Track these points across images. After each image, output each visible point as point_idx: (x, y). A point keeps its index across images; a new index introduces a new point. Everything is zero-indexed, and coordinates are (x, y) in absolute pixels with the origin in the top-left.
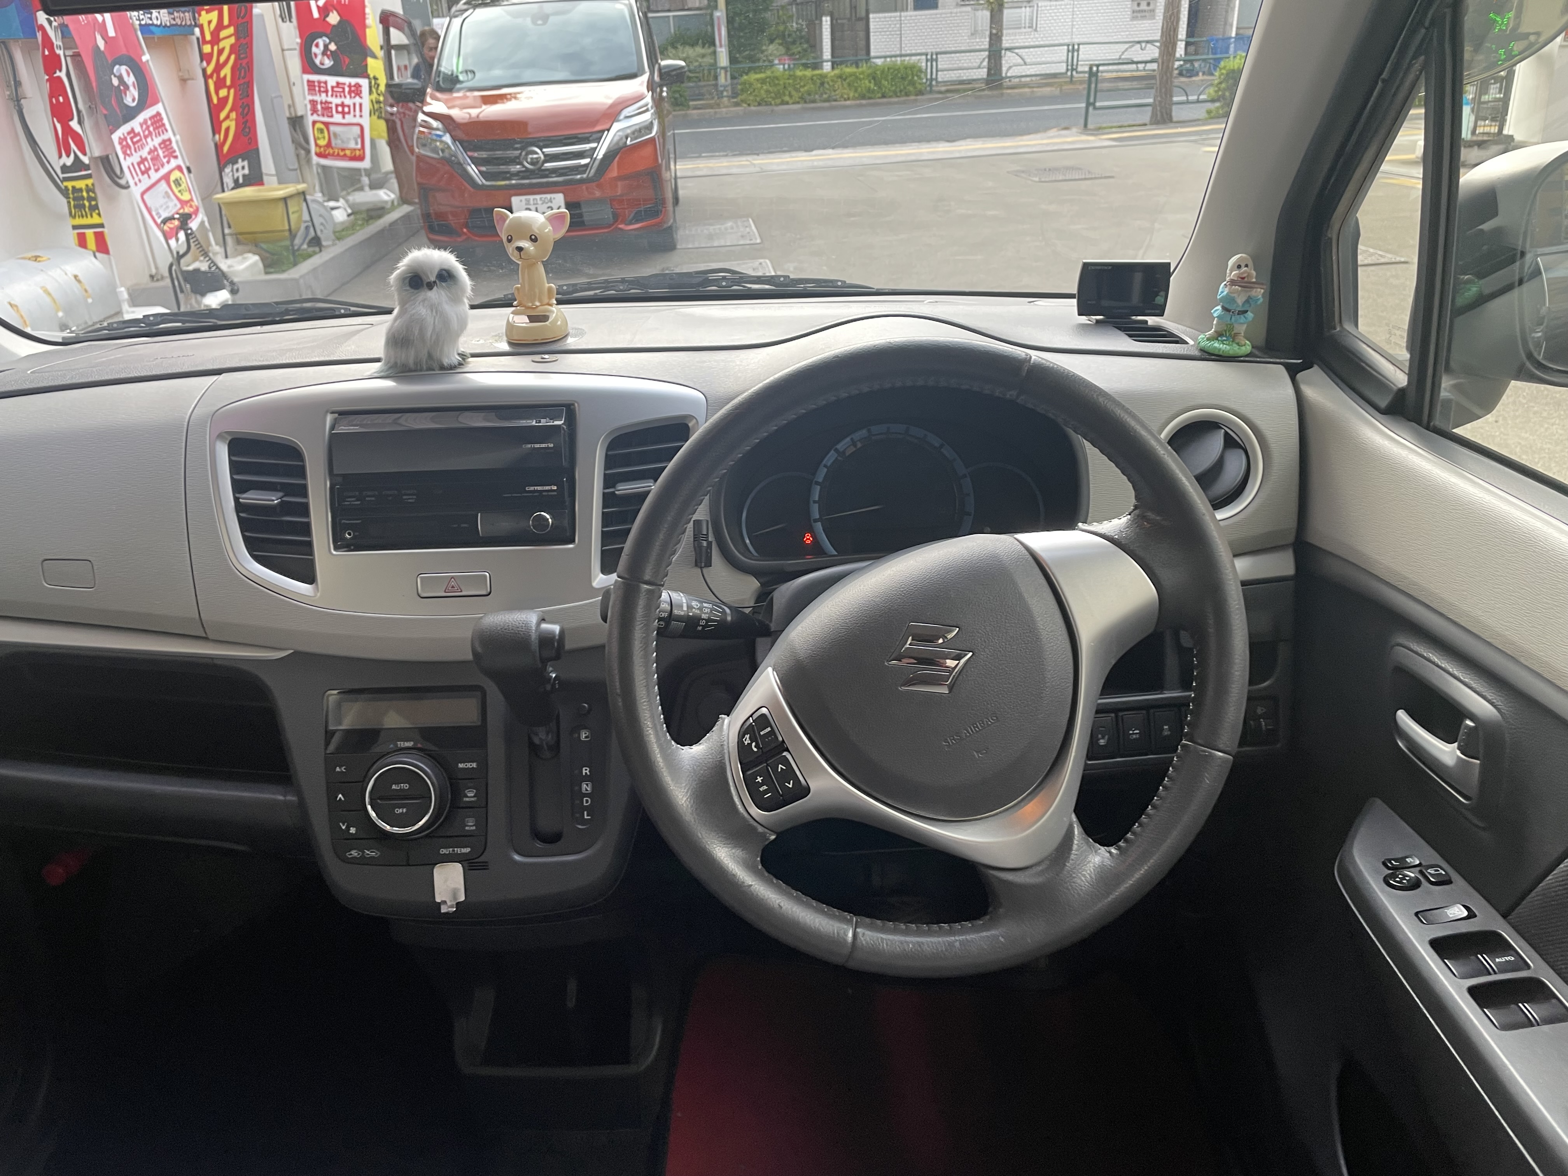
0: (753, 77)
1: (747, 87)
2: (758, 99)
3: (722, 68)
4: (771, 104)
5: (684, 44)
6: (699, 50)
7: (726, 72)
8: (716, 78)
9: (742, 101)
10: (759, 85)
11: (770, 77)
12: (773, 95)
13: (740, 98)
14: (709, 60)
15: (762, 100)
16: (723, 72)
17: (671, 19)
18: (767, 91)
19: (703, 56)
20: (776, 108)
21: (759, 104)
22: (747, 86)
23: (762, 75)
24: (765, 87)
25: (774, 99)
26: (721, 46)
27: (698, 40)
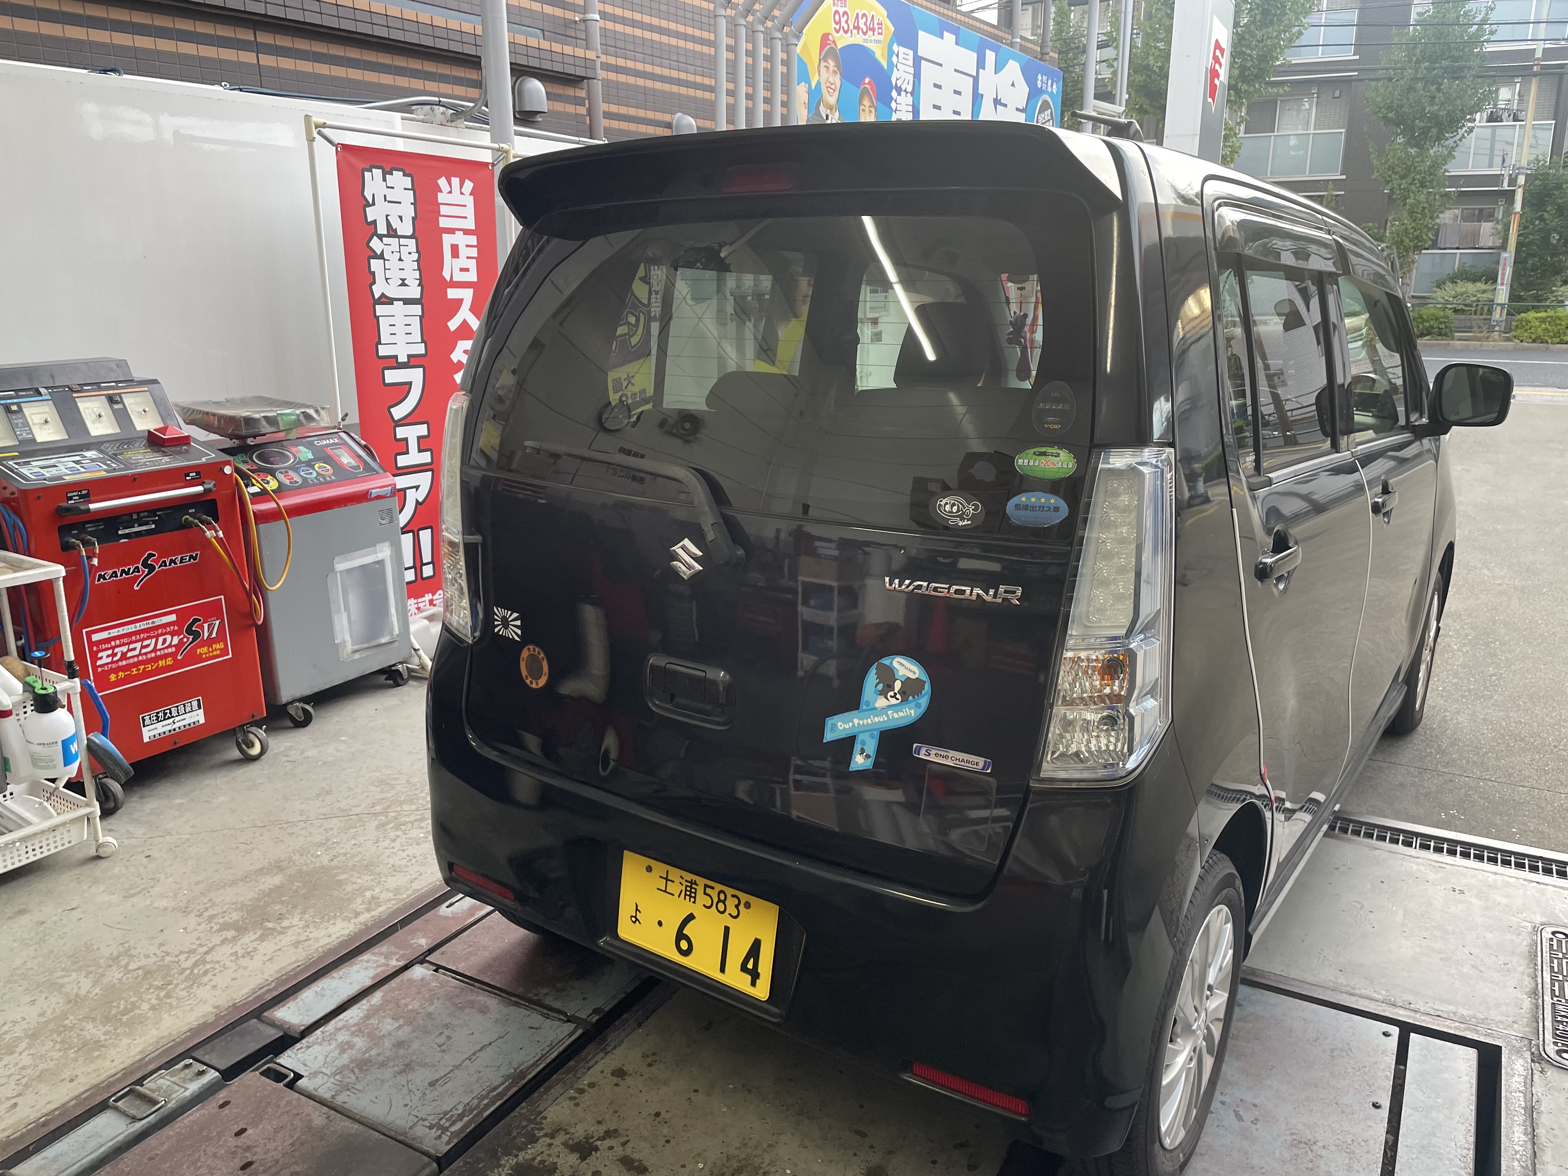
0: (1532, 315)
1: (1524, 325)
2: (1533, 337)
3: (1499, 304)
4: (1547, 342)
5: (1468, 279)
6: (1480, 286)
7: (1503, 308)
8: (1490, 312)
9: (1515, 337)
10: (1538, 324)
11: (1551, 317)
12: (1552, 334)
13: (1514, 333)
14: (1488, 295)
15: (1539, 337)
16: (1499, 308)
17: (1458, 256)
18: (1546, 329)
19: (1484, 292)
20: (1551, 346)
21: (1534, 341)
22: (1524, 323)
23: (1543, 314)
24: (1543, 326)
25: (1551, 337)
26: (1502, 284)
27: (1482, 277)
